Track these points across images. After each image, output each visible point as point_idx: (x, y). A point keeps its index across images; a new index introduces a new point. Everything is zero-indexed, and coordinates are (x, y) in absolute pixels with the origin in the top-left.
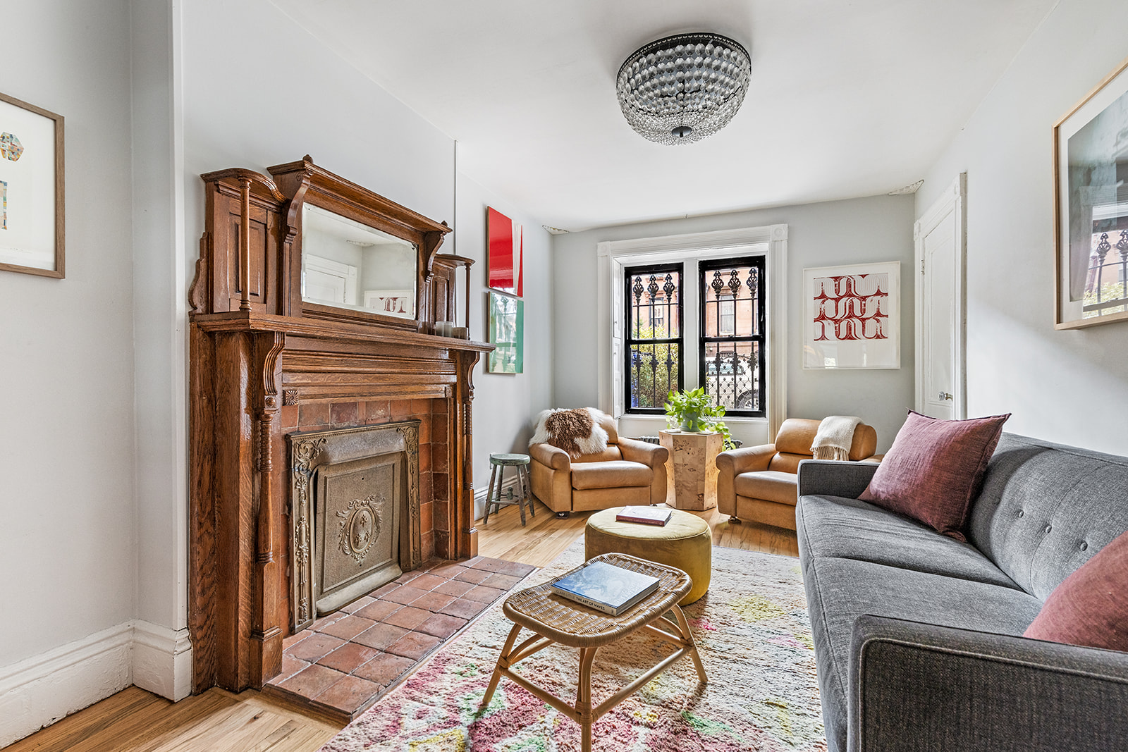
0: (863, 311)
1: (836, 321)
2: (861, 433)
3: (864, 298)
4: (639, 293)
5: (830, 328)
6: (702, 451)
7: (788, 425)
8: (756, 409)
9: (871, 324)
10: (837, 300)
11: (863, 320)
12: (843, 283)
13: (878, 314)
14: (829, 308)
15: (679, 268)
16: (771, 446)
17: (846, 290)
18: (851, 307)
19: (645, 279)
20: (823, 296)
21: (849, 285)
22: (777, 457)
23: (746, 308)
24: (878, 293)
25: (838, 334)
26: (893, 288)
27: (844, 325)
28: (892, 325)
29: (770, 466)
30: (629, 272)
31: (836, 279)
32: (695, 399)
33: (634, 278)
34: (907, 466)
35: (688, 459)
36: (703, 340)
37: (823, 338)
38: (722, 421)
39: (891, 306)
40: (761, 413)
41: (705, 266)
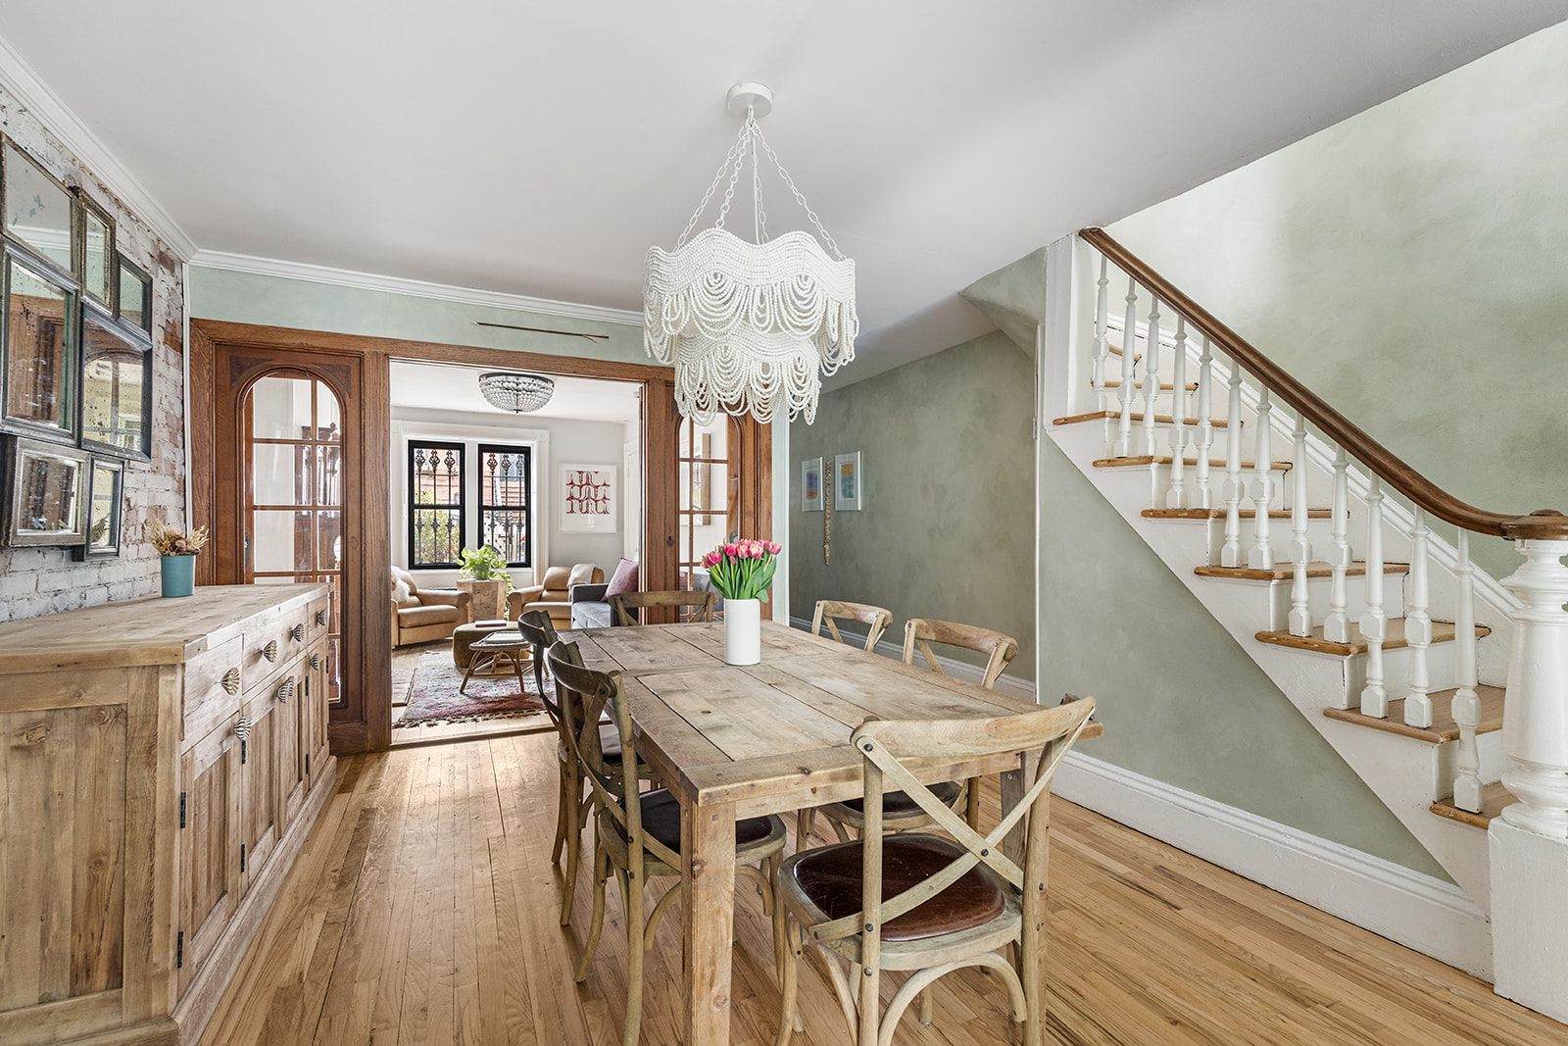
0: (596, 496)
1: (580, 501)
2: (596, 573)
3: (597, 487)
4: (420, 463)
5: (576, 504)
6: (495, 593)
7: (551, 571)
8: (523, 560)
9: (600, 503)
10: (581, 487)
11: (596, 501)
12: (584, 475)
13: (605, 498)
14: (576, 491)
15: (461, 447)
16: (541, 587)
17: (585, 481)
18: (589, 492)
19: (427, 453)
20: (572, 483)
21: (588, 478)
22: (545, 593)
23: (515, 485)
24: (605, 485)
25: (581, 510)
26: (612, 482)
27: (585, 503)
28: (612, 505)
29: (540, 599)
30: (413, 445)
31: (580, 472)
32: (486, 556)
33: (416, 450)
34: (621, 583)
35: (484, 599)
36: (481, 508)
37: (572, 512)
38: (504, 571)
39: (611, 493)
40: (528, 564)
41: (483, 448)
